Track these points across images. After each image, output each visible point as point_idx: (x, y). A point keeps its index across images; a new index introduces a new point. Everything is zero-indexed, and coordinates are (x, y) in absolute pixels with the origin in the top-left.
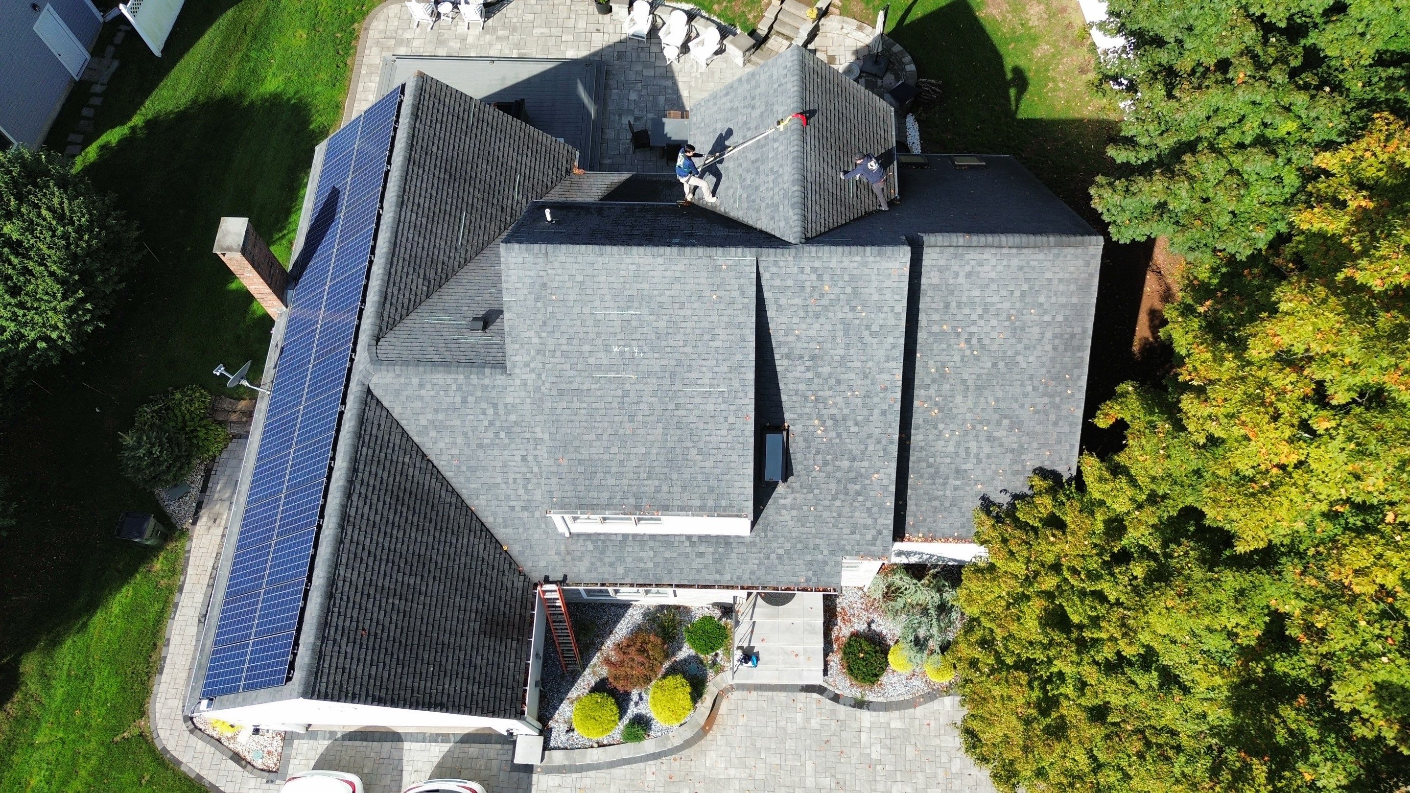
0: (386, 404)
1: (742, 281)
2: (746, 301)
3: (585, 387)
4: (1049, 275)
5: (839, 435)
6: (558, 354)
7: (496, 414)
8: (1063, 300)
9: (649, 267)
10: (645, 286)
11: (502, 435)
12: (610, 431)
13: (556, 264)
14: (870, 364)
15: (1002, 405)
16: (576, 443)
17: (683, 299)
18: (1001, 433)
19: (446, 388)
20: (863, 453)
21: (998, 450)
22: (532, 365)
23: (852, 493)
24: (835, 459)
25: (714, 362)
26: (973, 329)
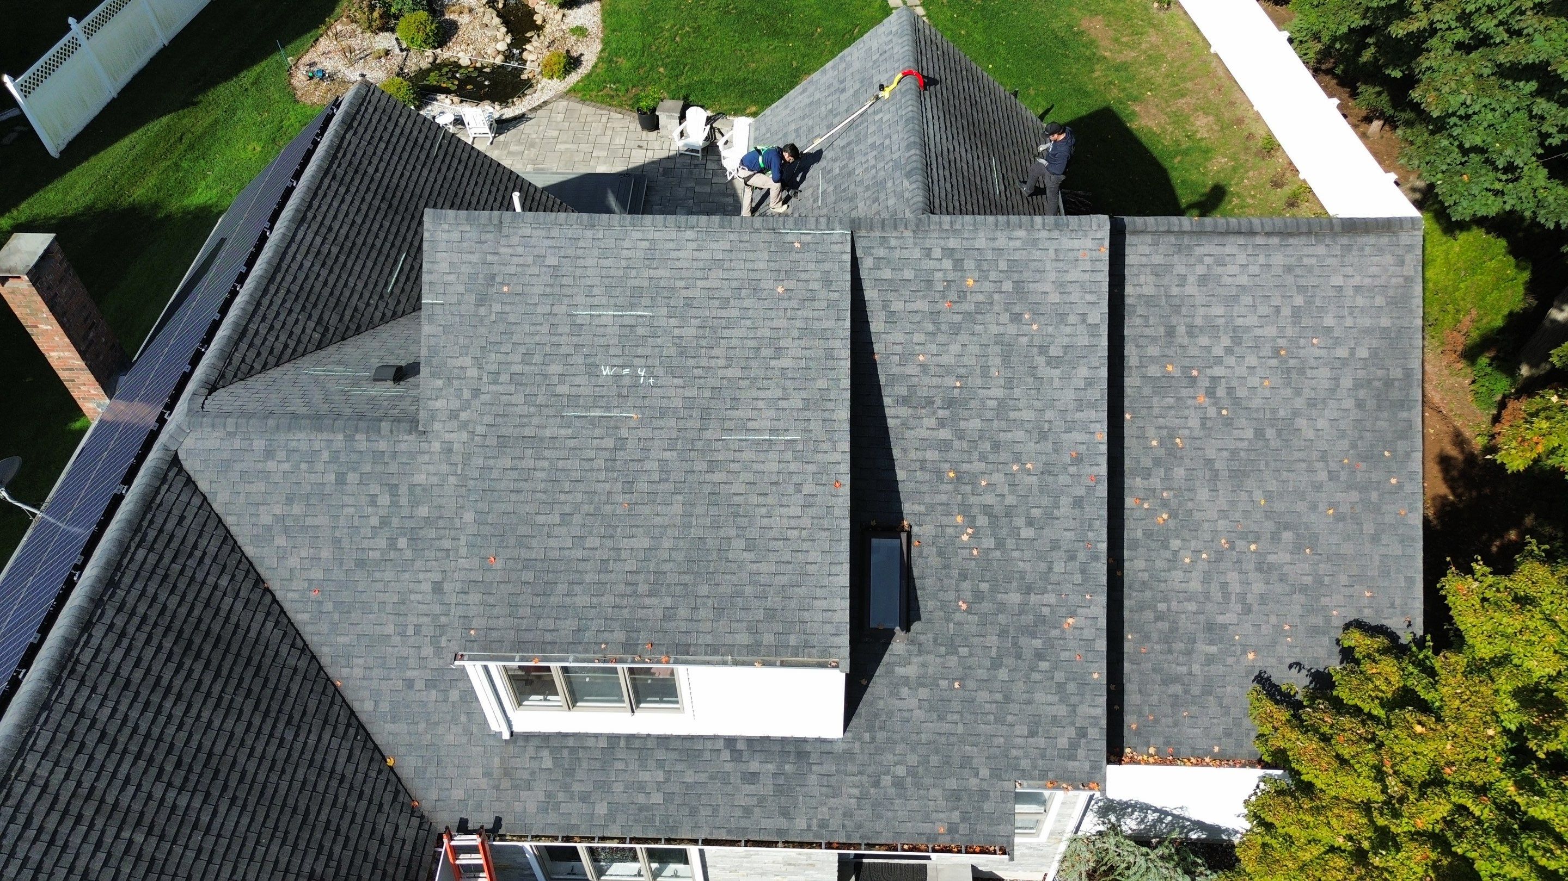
0: (203, 486)
1: (827, 266)
2: (835, 296)
3: (548, 433)
4: (1337, 280)
5: (1000, 544)
6: (504, 378)
7: (394, 504)
8: (1366, 322)
9: (671, 245)
10: (662, 273)
11: (402, 543)
12: (585, 508)
13: (515, 240)
14: (1049, 415)
15: (1279, 506)
16: (522, 530)
17: (728, 294)
18: (1280, 557)
19: (311, 457)
20: (1045, 576)
21: (1279, 588)
22: (463, 416)
23: (1027, 654)
24: (994, 589)
25: (779, 393)
26: (1218, 371)
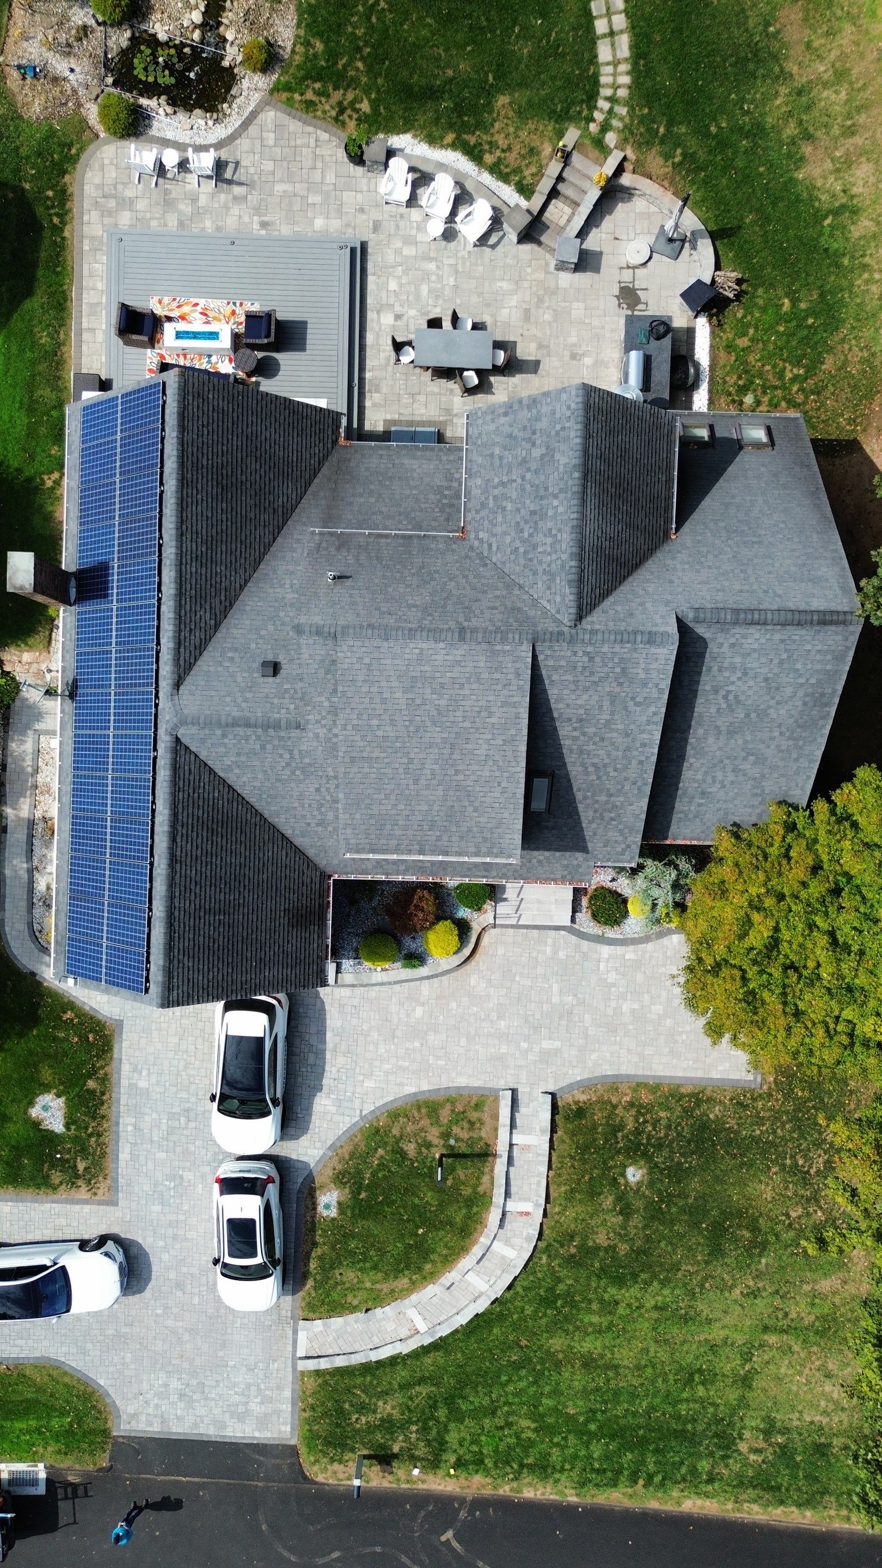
0: (193, 749)
1: (518, 665)
2: (521, 683)
3: (374, 755)
4: (808, 647)
5: (599, 778)
6: (349, 727)
7: (292, 757)
8: (819, 667)
9: (431, 652)
10: (427, 668)
12: (397, 792)
13: (345, 648)
14: (632, 727)
15: (750, 746)
16: (368, 801)
17: (464, 681)
18: (746, 766)
19: (247, 739)
20: (619, 791)
21: (741, 778)
22: (323, 722)
23: (607, 818)
24: (593, 796)
25: (490, 736)
26: (731, 688)
